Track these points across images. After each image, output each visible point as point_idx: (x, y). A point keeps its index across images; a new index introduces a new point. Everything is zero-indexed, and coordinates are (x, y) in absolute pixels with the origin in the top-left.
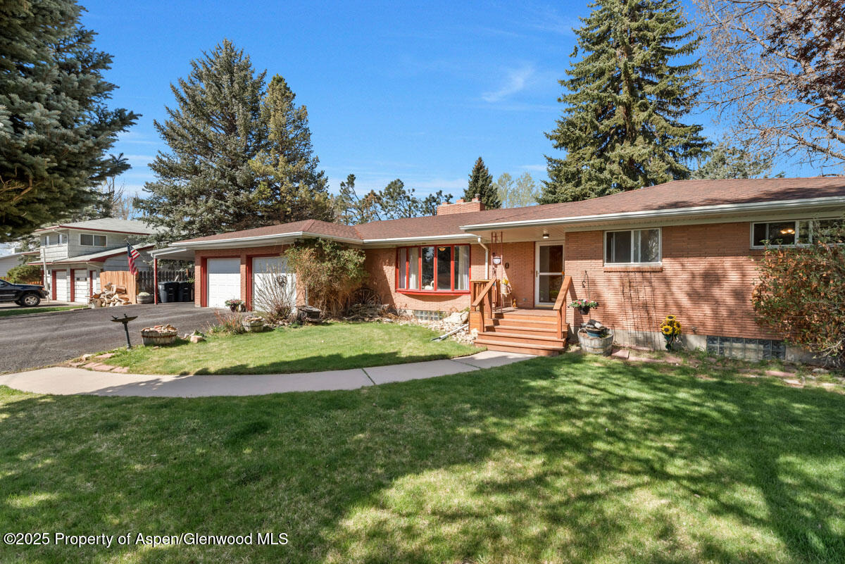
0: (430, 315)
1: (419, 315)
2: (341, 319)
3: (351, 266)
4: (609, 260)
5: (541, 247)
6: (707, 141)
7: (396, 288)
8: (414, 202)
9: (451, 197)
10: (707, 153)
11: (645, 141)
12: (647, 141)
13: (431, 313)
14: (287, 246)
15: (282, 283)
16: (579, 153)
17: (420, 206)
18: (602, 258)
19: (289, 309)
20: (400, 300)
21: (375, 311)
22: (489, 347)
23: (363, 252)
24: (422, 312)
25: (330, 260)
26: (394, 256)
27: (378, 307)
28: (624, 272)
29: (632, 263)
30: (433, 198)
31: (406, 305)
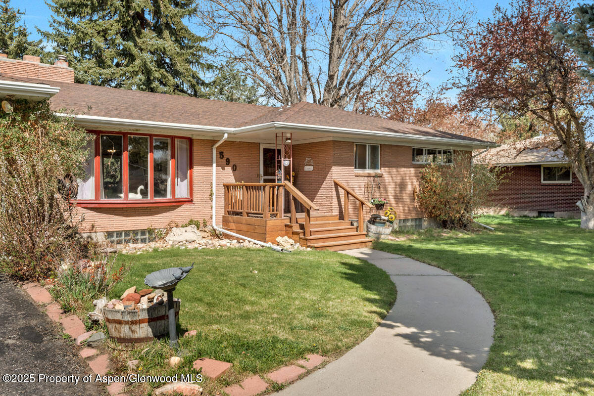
1: (115, 238)
5: (264, 149)
13: (136, 232)
24: (119, 233)
28: (365, 176)
29: (368, 170)
31: (93, 226)
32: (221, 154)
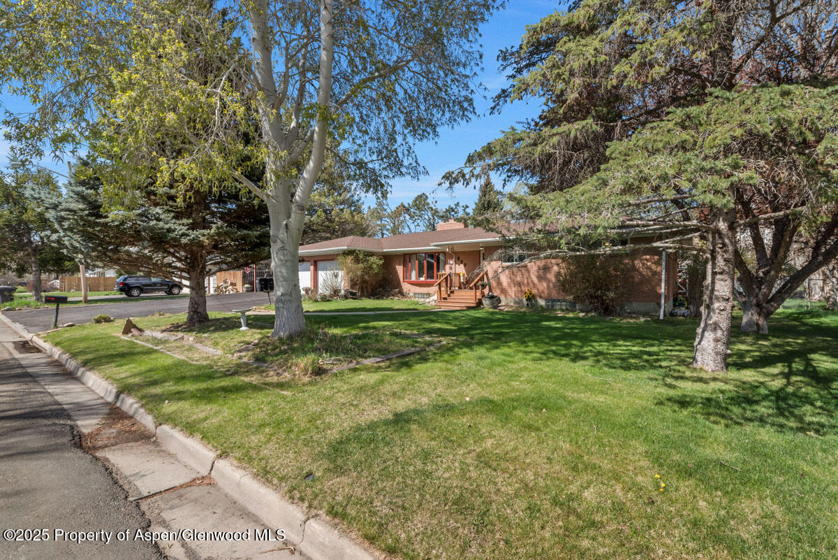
1: (417, 296)
2: (369, 298)
3: (375, 266)
7: (403, 279)
8: (436, 212)
13: (424, 294)
14: (338, 255)
15: (336, 276)
18: (501, 260)
19: (340, 290)
20: (406, 287)
21: (390, 293)
22: (442, 306)
23: (383, 257)
24: (419, 294)
25: (362, 263)
26: (402, 260)
27: (392, 291)
28: (511, 267)
29: (514, 263)
31: (410, 290)
32: (458, 258)
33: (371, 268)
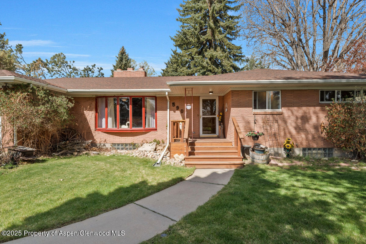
0: (125, 146)
1: (116, 147)
2: (50, 155)
3: (62, 110)
4: (255, 108)
5: (203, 100)
6: (243, 55)
7: (95, 128)
8: (75, 69)
9: (102, 69)
10: (244, 60)
11: (221, 50)
12: (222, 50)
13: (126, 145)
16: (189, 51)
17: (79, 73)
18: (251, 107)
20: (99, 137)
21: (81, 146)
22: (196, 166)
23: (73, 99)
24: (118, 145)
25: (44, 104)
26: (94, 104)
27: (83, 143)
28: (264, 114)
29: (267, 109)
30: (89, 68)
31: (106, 140)
32: (174, 104)
33: (56, 112)
